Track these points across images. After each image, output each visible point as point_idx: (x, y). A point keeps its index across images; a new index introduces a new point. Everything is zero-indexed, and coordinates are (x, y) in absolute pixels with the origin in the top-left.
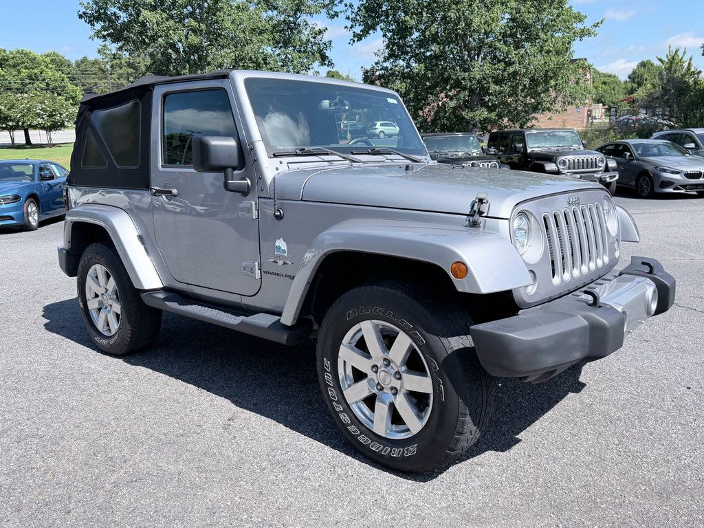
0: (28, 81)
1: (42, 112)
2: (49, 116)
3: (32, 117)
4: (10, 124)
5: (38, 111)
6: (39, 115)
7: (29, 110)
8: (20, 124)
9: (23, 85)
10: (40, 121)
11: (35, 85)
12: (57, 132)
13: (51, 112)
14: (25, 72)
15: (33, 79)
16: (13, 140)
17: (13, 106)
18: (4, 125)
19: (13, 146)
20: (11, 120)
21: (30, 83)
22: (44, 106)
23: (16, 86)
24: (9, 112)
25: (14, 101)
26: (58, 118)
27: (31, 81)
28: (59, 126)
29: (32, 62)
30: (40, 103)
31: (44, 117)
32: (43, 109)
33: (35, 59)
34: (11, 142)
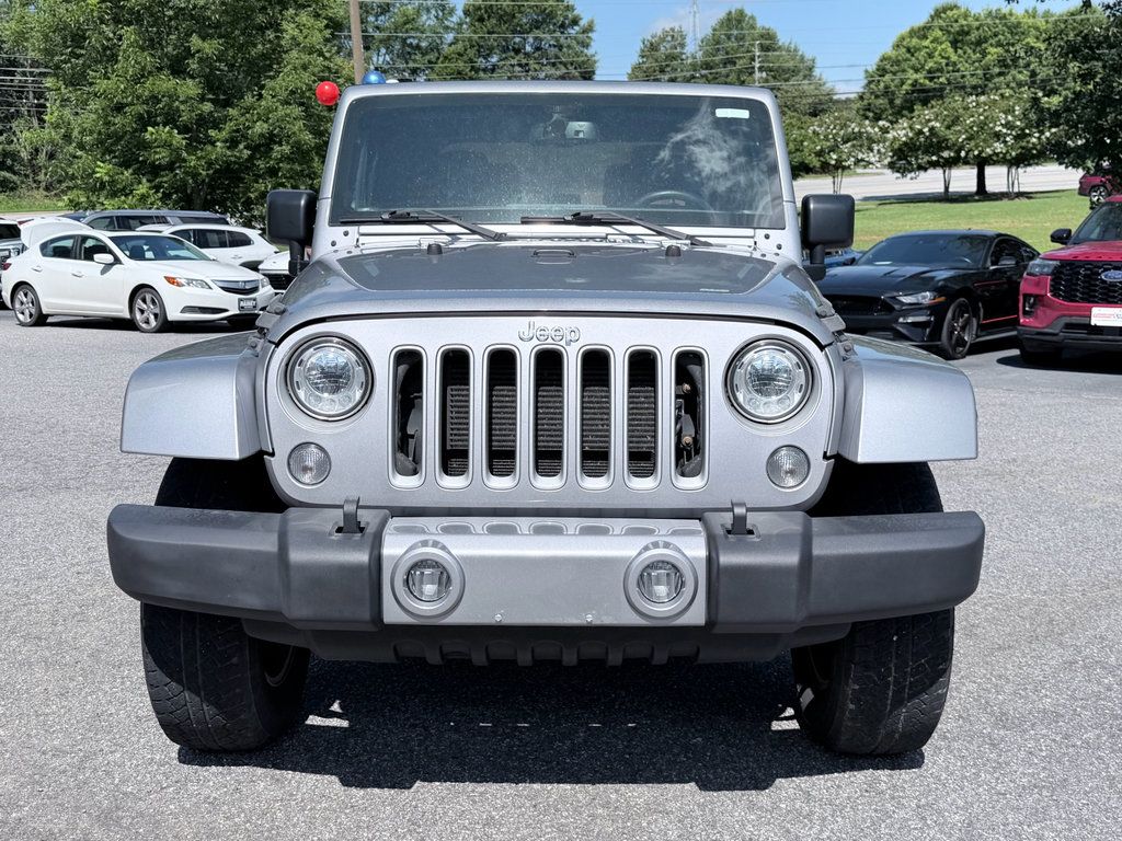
0: (997, 70)
1: (1004, 131)
2: (1016, 138)
3: (984, 141)
4: (946, 154)
5: (998, 129)
6: (997, 136)
7: (982, 126)
8: (963, 154)
9: (987, 79)
10: (999, 147)
11: (1009, 78)
12: (1029, 169)
13: (1022, 130)
14: (994, 52)
15: (1007, 66)
16: (947, 188)
17: (956, 121)
18: (934, 158)
19: (947, 197)
20: (948, 148)
21: (1000, 74)
22: (1010, 118)
23: (974, 81)
24: (948, 132)
25: (960, 111)
26: (1034, 140)
27: (1003, 69)
28: (1033, 157)
29: (1012, 33)
30: (1005, 113)
31: (1008, 139)
32: (1008, 123)
33: (1018, 25)
34: (942, 190)
